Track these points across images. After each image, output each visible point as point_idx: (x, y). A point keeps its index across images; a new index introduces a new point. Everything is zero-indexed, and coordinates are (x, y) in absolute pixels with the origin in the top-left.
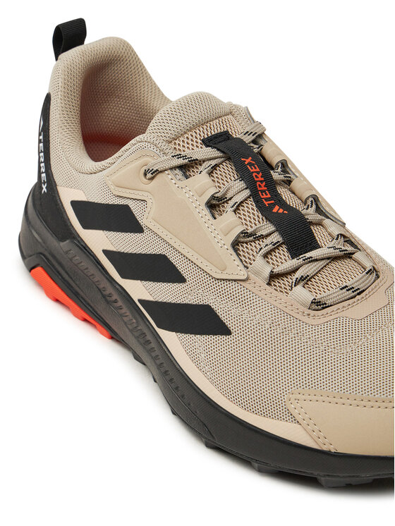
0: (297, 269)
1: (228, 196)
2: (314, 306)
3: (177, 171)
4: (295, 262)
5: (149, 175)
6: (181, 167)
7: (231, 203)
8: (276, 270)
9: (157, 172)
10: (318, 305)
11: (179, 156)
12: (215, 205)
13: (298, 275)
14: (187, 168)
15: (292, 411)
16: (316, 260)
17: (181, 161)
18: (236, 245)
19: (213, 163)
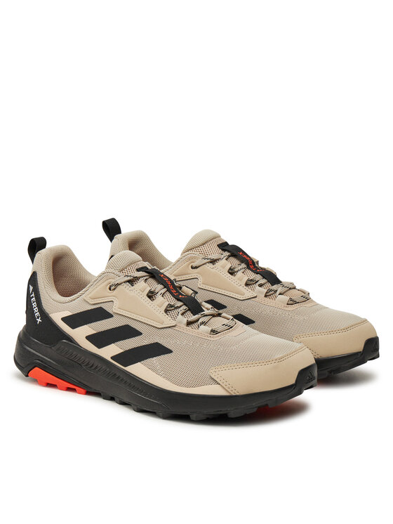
0: (198, 320)
1: (156, 291)
2: (212, 333)
3: (128, 283)
4: (197, 317)
5: (112, 288)
6: (129, 281)
7: (159, 293)
8: (189, 320)
9: (118, 284)
10: (214, 332)
11: (128, 276)
12: (151, 295)
13: (200, 321)
14: (132, 282)
15: (213, 377)
16: (206, 315)
17: (129, 278)
18: (166, 311)
19: (145, 278)
